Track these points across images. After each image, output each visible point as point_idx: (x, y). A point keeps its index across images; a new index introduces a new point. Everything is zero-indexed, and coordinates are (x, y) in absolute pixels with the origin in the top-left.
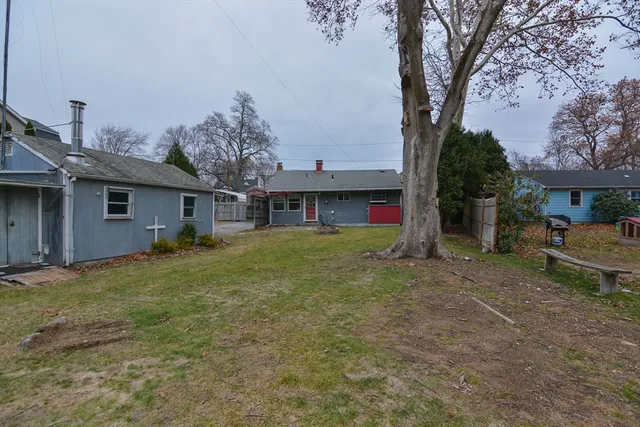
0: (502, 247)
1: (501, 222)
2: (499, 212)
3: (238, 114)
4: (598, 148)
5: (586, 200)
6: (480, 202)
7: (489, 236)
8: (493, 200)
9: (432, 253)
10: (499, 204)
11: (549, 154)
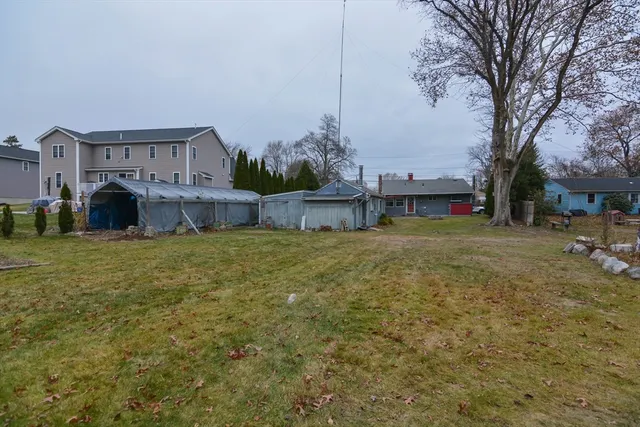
0: (536, 224)
1: (536, 213)
2: (535, 208)
3: (324, 132)
4: (630, 153)
5: (598, 200)
6: (526, 202)
7: (530, 219)
8: (533, 203)
9: (507, 224)
10: (535, 204)
11: (585, 158)
